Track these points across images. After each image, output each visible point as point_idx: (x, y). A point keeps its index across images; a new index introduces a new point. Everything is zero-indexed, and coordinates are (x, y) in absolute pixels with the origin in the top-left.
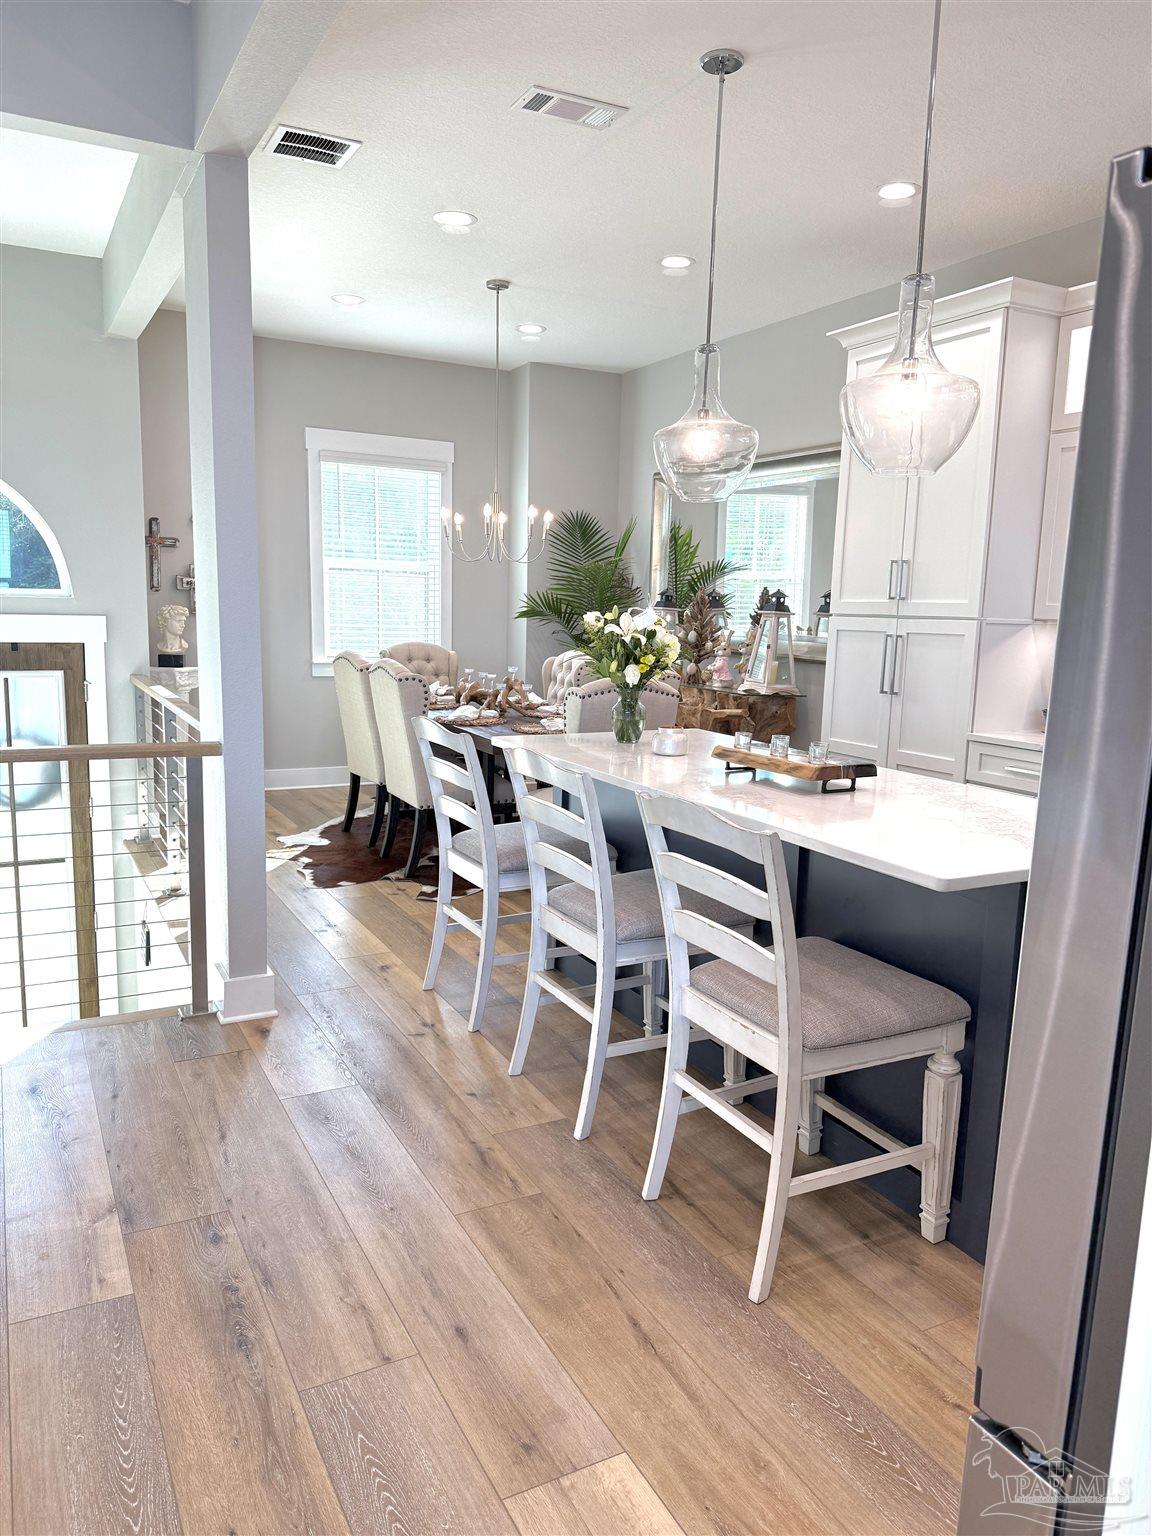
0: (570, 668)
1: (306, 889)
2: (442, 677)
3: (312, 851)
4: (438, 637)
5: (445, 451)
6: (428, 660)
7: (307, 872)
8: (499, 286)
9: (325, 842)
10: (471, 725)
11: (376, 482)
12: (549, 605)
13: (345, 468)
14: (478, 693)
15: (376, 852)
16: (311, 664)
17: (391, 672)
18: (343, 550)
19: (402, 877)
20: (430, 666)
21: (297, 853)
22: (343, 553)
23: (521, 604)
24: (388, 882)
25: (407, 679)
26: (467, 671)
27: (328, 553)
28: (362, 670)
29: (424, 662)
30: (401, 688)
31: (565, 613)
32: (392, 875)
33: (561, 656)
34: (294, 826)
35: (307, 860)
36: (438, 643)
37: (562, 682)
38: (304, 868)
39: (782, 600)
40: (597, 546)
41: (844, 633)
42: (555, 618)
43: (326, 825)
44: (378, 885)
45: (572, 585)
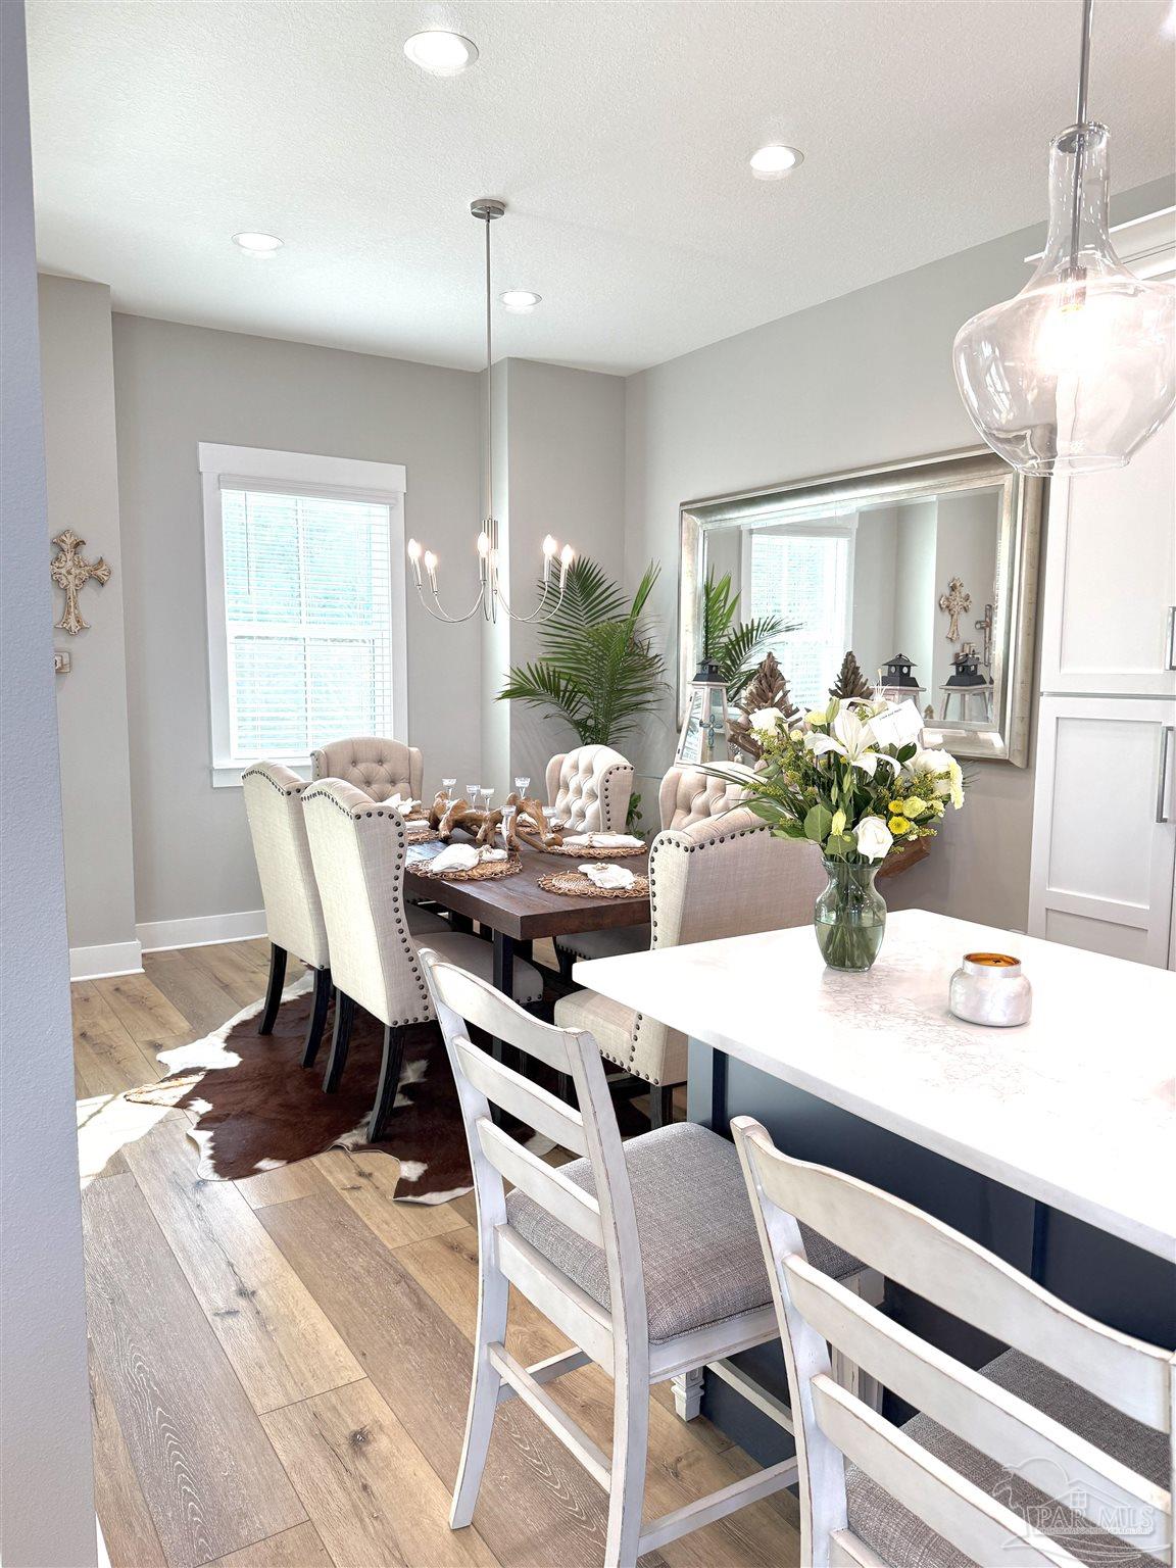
0: (590, 771)
1: (201, 1184)
2: (402, 786)
3: (212, 1083)
4: (389, 727)
5: (395, 476)
6: (380, 762)
7: (203, 1137)
8: (489, 210)
9: (233, 1060)
10: (471, 880)
11: (300, 517)
12: (543, 681)
13: (258, 499)
14: (467, 816)
15: (315, 1080)
16: (211, 770)
17: (341, 803)
18: (255, 611)
19: (363, 1141)
20: (383, 771)
21: (187, 1089)
22: (254, 616)
23: (502, 681)
24: (340, 1153)
25: (369, 815)
26: (446, 782)
27: (234, 615)
28: (289, 793)
29: (374, 765)
30: (359, 830)
31: (565, 691)
32: (347, 1140)
33: (575, 753)
34: (185, 1025)
35: (202, 1106)
36: (389, 736)
37: (579, 791)
38: (200, 1126)
39: (905, 670)
40: (603, 601)
41: (1066, 722)
42: (551, 697)
43: (235, 1021)
44: (323, 1161)
45: (574, 654)
